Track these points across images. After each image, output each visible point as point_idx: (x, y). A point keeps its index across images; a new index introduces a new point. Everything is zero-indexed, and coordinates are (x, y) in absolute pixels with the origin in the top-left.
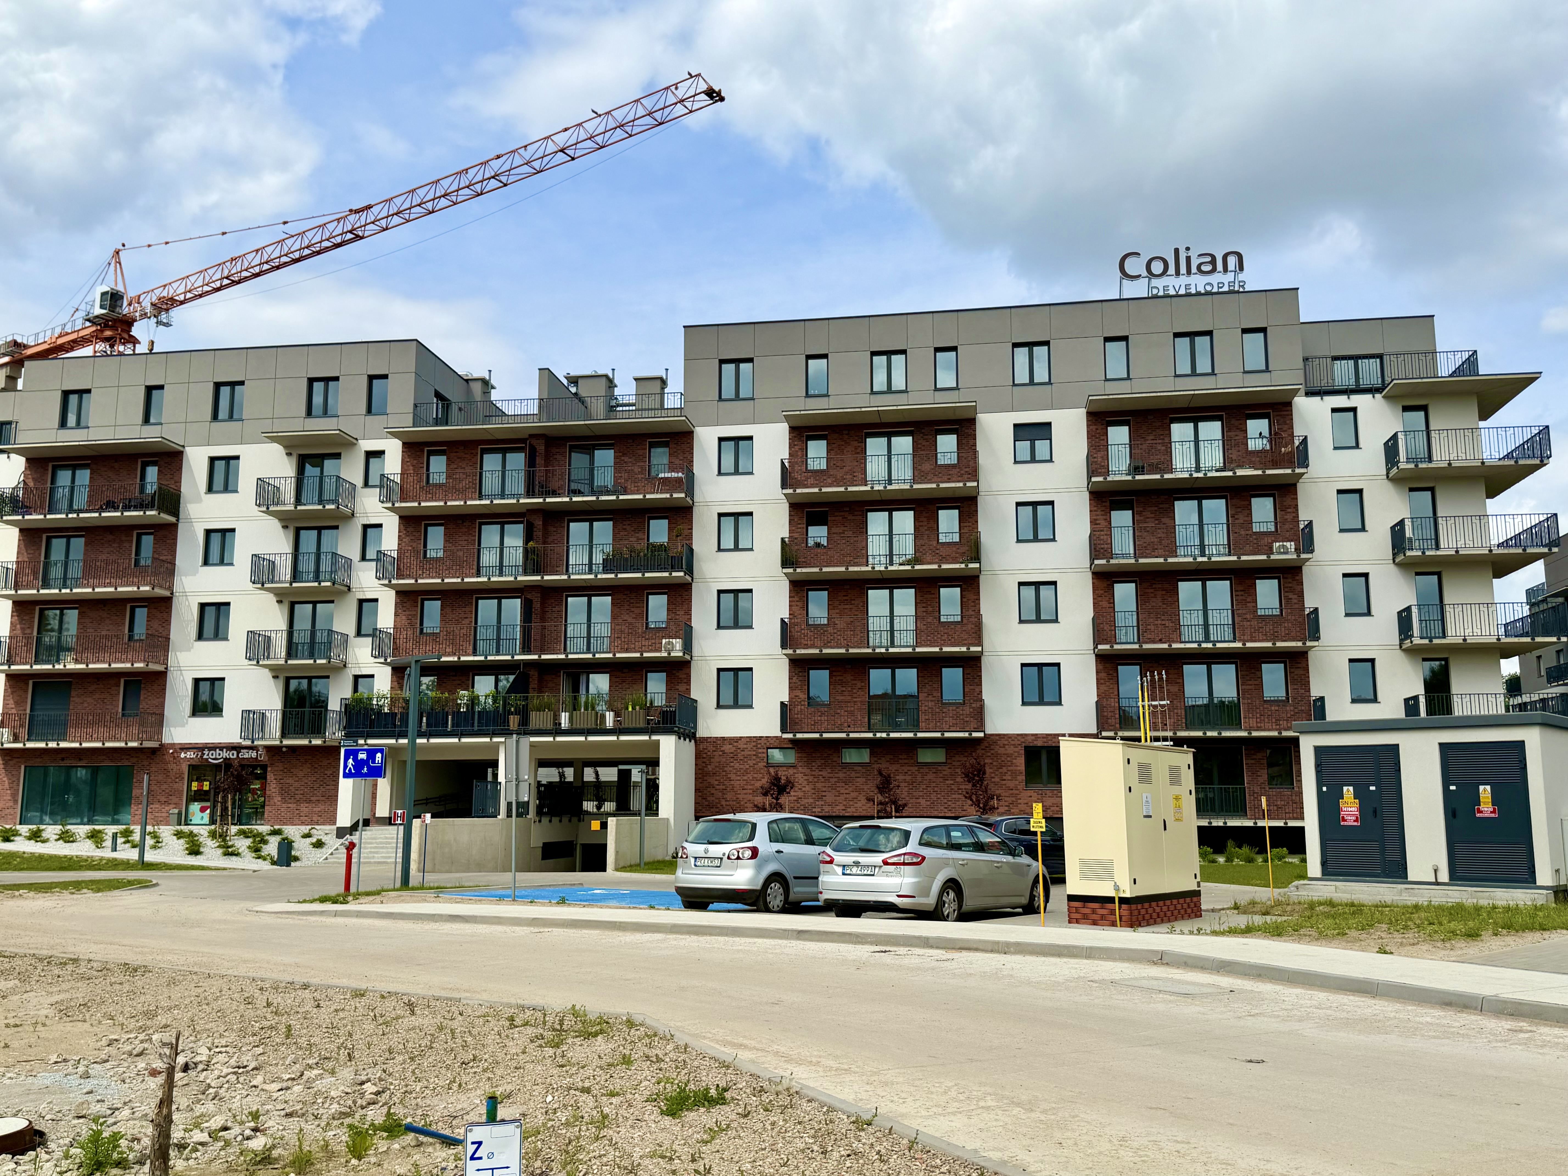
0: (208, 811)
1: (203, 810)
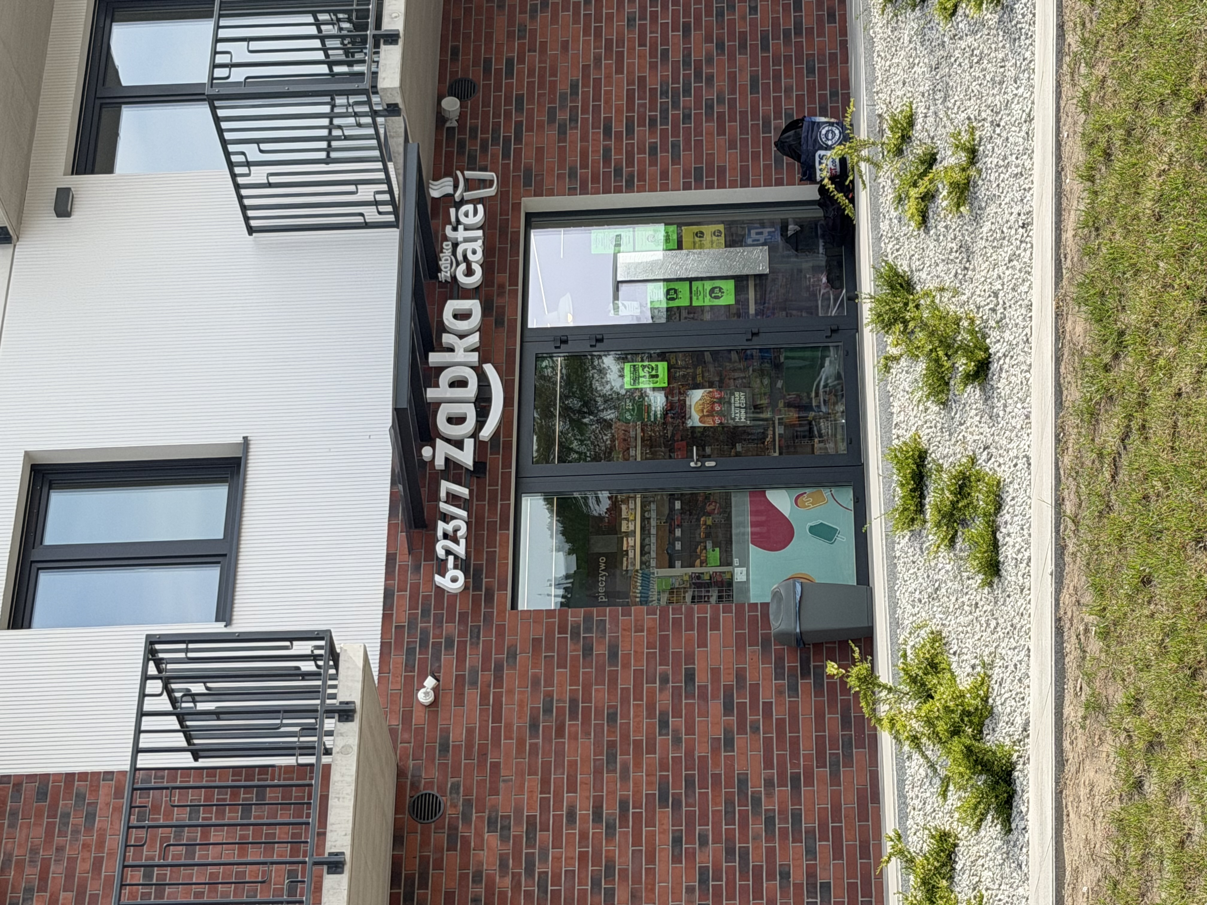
0: (780, 499)
1: (775, 533)
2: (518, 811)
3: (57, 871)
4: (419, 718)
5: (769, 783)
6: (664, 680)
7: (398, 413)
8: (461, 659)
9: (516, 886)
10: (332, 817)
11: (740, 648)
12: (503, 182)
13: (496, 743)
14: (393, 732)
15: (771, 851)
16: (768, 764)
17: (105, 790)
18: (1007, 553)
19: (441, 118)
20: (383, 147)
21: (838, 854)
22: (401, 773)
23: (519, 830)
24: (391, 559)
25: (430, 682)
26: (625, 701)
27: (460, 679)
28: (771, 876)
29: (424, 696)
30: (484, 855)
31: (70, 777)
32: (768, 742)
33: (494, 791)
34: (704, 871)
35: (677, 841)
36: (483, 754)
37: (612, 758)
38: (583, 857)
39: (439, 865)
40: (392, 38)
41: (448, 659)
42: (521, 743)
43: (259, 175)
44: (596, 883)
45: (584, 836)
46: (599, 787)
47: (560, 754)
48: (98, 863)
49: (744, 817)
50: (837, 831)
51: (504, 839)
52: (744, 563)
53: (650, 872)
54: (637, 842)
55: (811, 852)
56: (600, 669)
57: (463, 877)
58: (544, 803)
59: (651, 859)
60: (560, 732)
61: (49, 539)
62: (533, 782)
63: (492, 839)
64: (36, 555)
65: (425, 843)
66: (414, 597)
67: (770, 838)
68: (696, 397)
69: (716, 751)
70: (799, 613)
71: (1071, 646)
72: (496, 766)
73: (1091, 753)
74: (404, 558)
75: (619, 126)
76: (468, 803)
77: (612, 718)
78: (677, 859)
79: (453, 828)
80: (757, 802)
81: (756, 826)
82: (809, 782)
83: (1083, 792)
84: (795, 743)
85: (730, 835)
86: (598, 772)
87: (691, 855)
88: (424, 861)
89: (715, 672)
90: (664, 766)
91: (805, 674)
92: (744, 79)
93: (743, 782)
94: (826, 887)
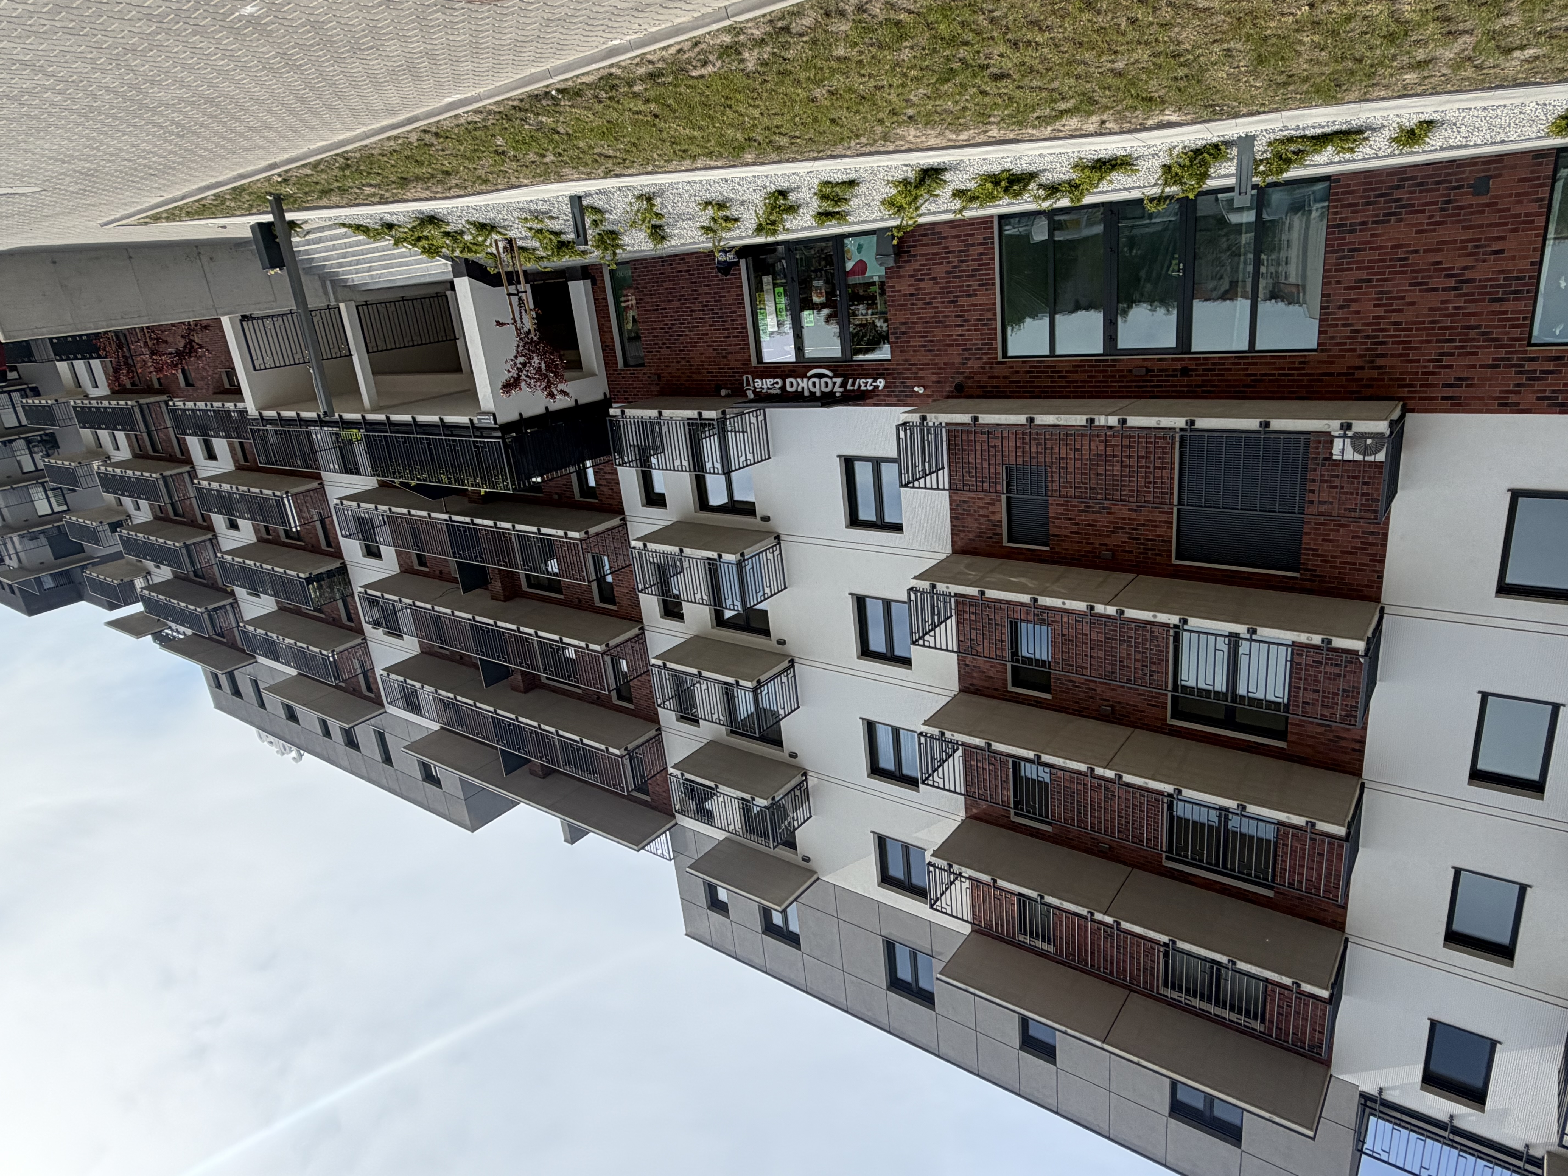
0: (849, 265)
1: (861, 267)
2: (960, 354)
3: (982, 512)
4: (929, 392)
5: (948, 263)
6: (913, 304)
7: (823, 405)
8: (908, 378)
9: (986, 354)
10: (959, 421)
11: (900, 277)
12: (747, 373)
13: (936, 364)
14: (934, 401)
15: (973, 260)
16: (941, 263)
17: (955, 498)
18: (845, 178)
19: (727, 396)
20: (738, 415)
21: (973, 235)
22: (948, 397)
23: (967, 354)
24: (875, 405)
25: (916, 389)
26: (921, 318)
27: (915, 378)
28: (981, 260)
29: (921, 391)
30: (976, 366)
31: (951, 509)
32: (934, 264)
33: (953, 364)
34: (980, 285)
35: (969, 296)
36: (941, 369)
37: (940, 322)
38: (975, 330)
39: (979, 382)
40: (700, 414)
41: (909, 383)
42: (936, 355)
43: (750, 456)
44: (985, 325)
45: (969, 330)
46: (950, 326)
47: (940, 341)
48: (979, 499)
49: (960, 271)
50: (965, 235)
51: (969, 359)
52: (872, 277)
53: (981, 305)
54: (969, 311)
55: (973, 245)
56: (910, 328)
57: (984, 373)
58: (957, 345)
59: (976, 305)
60: (932, 341)
61: (874, 519)
62: (950, 350)
63: (970, 364)
64: (879, 523)
65: (971, 387)
66: (887, 396)
67: (967, 261)
68: (816, 299)
69: (937, 283)
70: (887, 256)
71: (867, 150)
72: (945, 364)
73: (903, 138)
74: (874, 401)
75: (726, 334)
76: (958, 373)
77: (927, 322)
78: (976, 295)
79: (966, 378)
80: (955, 267)
81: (964, 266)
82: (947, 247)
83: (919, 140)
84: (933, 254)
85: (967, 276)
86: (946, 326)
87: (975, 290)
88: (978, 387)
89: (910, 285)
90: (943, 302)
91: (909, 252)
92: (707, 289)
93: (948, 273)
94: (985, 239)
